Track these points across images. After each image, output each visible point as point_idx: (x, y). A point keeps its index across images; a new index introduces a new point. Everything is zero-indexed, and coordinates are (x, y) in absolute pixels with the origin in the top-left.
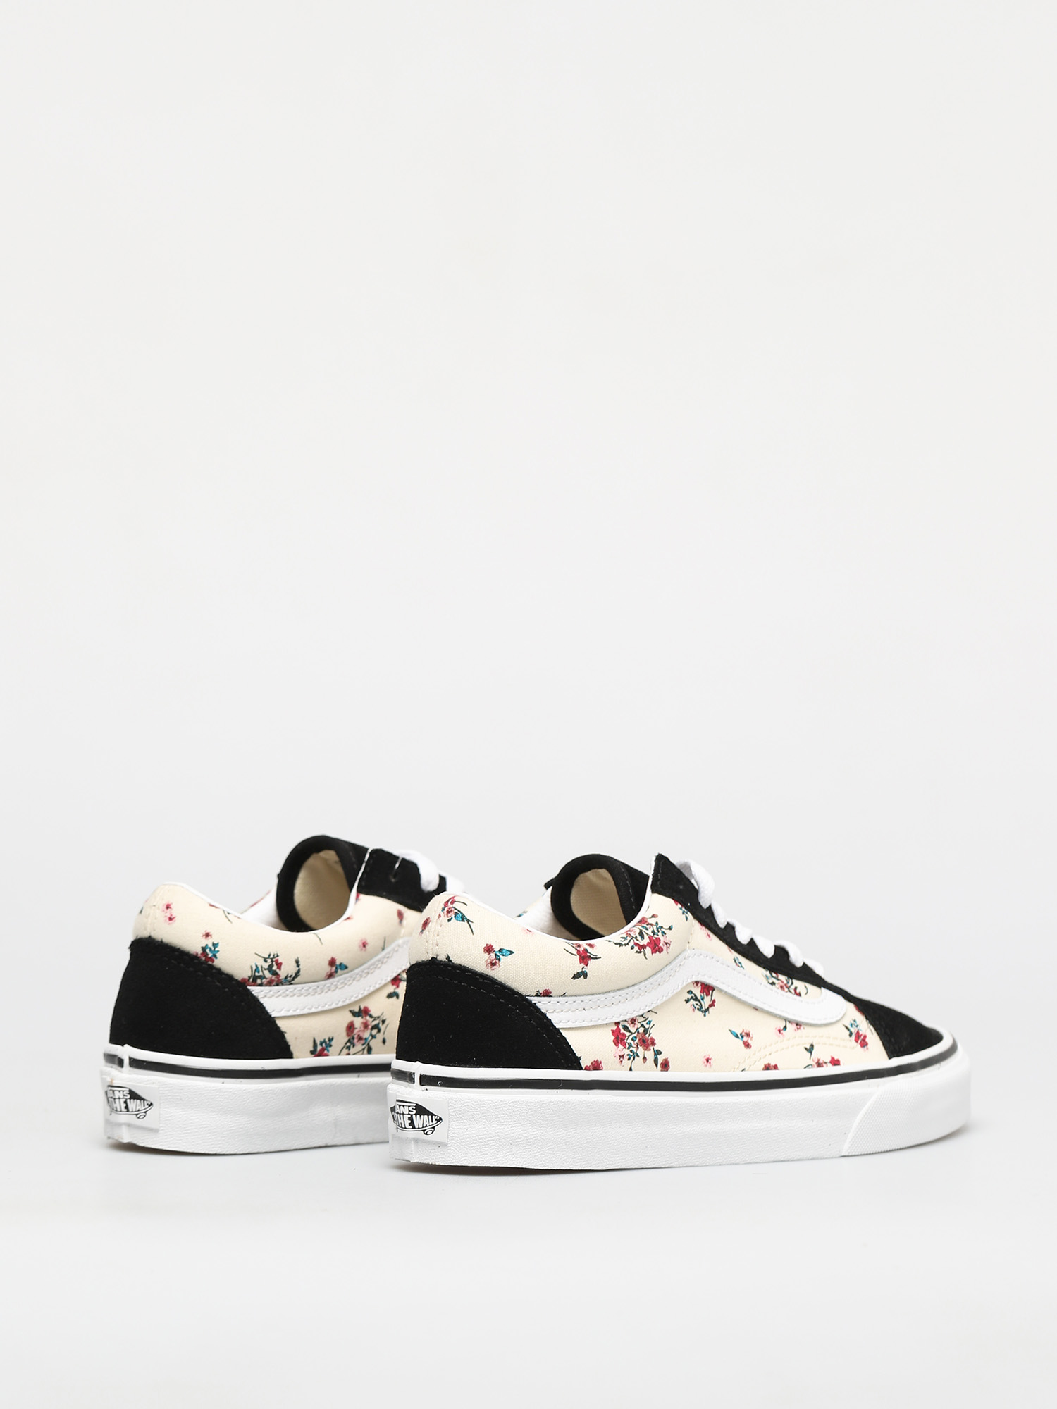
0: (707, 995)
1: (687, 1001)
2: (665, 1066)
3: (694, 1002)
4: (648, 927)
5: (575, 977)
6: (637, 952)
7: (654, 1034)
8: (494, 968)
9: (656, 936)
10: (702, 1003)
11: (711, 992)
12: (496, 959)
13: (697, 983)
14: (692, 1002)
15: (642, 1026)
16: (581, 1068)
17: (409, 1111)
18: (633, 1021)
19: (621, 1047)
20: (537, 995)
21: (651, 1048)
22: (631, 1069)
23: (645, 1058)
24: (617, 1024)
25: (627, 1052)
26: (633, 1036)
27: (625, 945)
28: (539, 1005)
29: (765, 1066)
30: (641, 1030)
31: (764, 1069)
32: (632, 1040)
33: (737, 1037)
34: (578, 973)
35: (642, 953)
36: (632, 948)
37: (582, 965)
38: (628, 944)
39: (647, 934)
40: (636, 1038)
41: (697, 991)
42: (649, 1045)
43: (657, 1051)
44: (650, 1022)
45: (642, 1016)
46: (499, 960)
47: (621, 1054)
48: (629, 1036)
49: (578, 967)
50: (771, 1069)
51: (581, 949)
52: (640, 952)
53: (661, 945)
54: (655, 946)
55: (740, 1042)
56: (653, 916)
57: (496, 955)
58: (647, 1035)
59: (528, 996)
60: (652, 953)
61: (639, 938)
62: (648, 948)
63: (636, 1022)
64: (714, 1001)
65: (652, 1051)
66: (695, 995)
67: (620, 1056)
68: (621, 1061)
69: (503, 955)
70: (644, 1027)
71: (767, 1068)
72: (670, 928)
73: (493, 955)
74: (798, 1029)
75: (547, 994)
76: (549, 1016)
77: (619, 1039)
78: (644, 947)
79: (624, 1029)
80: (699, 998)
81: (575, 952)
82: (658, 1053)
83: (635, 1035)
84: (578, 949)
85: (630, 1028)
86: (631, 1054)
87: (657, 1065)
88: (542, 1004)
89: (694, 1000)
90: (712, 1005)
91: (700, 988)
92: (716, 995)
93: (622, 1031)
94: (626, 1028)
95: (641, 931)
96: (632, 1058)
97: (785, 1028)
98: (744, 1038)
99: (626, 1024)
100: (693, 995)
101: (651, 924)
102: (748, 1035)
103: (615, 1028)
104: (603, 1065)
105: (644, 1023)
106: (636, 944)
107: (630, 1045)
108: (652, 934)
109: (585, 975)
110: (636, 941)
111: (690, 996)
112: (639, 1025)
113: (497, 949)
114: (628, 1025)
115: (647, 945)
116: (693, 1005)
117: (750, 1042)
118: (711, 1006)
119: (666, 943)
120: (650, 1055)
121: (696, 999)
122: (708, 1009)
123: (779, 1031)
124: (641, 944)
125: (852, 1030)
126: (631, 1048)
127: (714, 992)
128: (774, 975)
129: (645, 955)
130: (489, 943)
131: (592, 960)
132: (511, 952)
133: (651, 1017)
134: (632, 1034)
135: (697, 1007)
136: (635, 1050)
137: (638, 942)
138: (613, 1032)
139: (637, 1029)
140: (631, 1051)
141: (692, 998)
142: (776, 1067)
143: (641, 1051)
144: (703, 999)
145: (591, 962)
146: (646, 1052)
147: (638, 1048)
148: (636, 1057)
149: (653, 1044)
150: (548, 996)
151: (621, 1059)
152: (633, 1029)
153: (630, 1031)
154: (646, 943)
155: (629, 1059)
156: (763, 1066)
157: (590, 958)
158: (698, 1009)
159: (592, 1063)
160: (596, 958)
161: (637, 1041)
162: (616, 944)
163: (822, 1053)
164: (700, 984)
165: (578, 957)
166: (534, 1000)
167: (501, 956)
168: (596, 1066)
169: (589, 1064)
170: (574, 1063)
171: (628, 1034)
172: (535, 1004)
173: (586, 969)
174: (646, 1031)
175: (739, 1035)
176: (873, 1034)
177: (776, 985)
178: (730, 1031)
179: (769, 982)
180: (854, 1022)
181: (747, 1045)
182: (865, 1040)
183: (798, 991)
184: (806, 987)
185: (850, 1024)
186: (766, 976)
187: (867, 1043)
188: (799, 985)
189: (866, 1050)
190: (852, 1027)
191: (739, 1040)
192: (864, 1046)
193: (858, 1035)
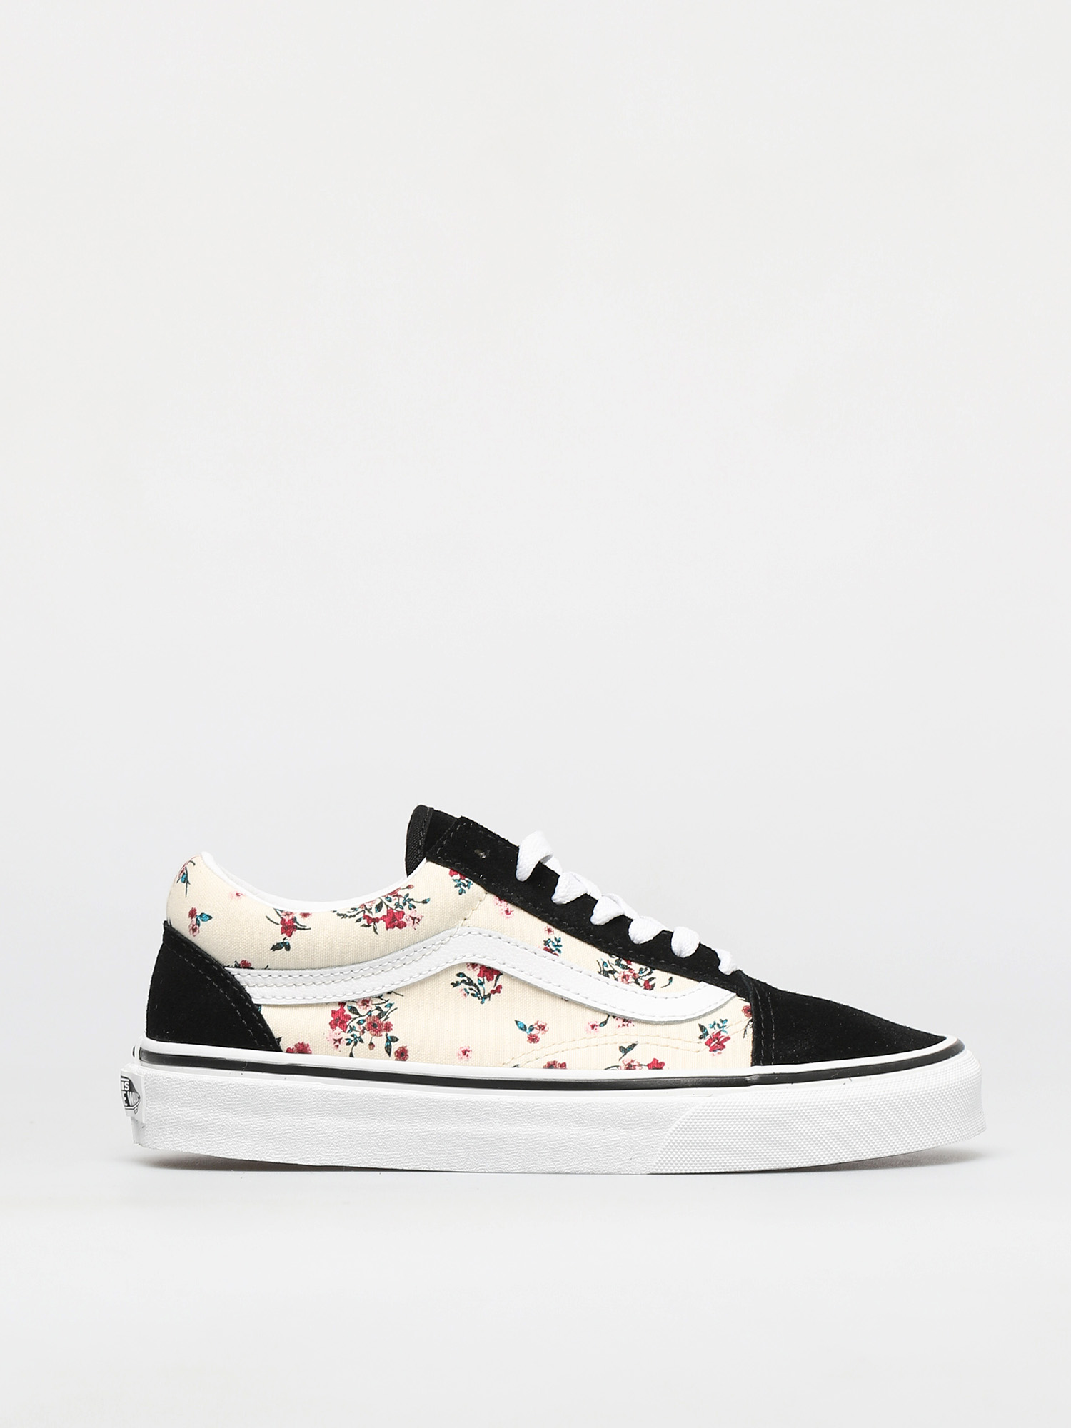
0: (488, 980)
1: (455, 985)
2: (402, 1054)
3: (467, 987)
4: (393, 898)
5: (276, 948)
6: (364, 926)
7: (392, 1018)
8: (195, 934)
9: (399, 909)
10: (480, 988)
11: (495, 976)
12: (196, 924)
13: (474, 965)
14: (463, 985)
15: (378, 1008)
16: (280, 1050)
17: (125, 1087)
18: (365, 1002)
19: (338, 1029)
20: (237, 966)
21: (384, 1034)
22: (351, 1055)
23: (371, 1045)
24: (342, 1004)
25: (347, 1036)
26: (361, 1018)
27: (350, 917)
28: (238, 977)
29: (548, 1063)
30: (376, 1013)
31: (544, 1067)
32: (359, 1023)
33: (524, 1028)
34: (278, 944)
35: (372, 928)
36: (359, 920)
37: (284, 935)
38: (354, 916)
39: (387, 906)
40: (364, 1021)
41: (473, 975)
42: (381, 1030)
43: (391, 1037)
44: (391, 1005)
45: (379, 997)
46: (199, 925)
47: (337, 1038)
48: (355, 1019)
49: (280, 938)
50: (556, 1068)
51: (287, 919)
52: (369, 926)
53: (404, 920)
54: (394, 920)
55: (525, 1035)
56: (408, 887)
57: (197, 920)
58: (382, 1020)
59: (228, 966)
60: (387, 928)
61: (373, 910)
62: (381, 922)
63: (370, 1004)
64: (500, 987)
65: (384, 1039)
66: (469, 979)
67: (335, 1040)
68: (338, 1046)
69: (202, 920)
70: (381, 1010)
71: (551, 1066)
72: (425, 902)
73: (194, 919)
74: (623, 1025)
75: (246, 965)
76: (248, 990)
77: (339, 1020)
78: (376, 920)
79: (350, 1011)
80: (475, 981)
81: (278, 920)
82: (395, 1039)
83: (364, 1018)
84: (284, 917)
85: (359, 1010)
86: (352, 1038)
87: (389, 1054)
88: (241, 976)
89: (466, 984)
90: (497, 990)
91: (478, 972)
92: (501, 981)
93: (347, 1012)
94: (353, 1010)
95: (381, 902)
96: (353, 1044)
97: (604, 1023)
98: (533, 1033)
99: (354, 1005)
100: (465, 979)
101: (399, 896)
102: (542, 1028)
103: (337, 1008)
104: (311, 1048)
105: (382, 1007)
106: (365, 917)
107: (353, 1029)
108: (394, 907)
109: (288, 948)
110: (367, 913)
111: (460, 979)
112: (374, 1007)
113: (198, 914)
114: (357, 1007)
115: (381, 919)
116: (466, 990)
117: (539, 1036)
118: (493, 992)
119: (413, 919)
120: (380, 1041)
121: (470, 983)
122: (489, 996)
123: (593, 1027)
124: (373, 917)
125: (711, 1031)
126: (353, 1032)
127: (500, 977)
128: (623, 962)
129: (375, 930)
130: (194, 907)
131: (298, 931)
132: (210, 918)
133: (392, 999)
134: (360, 1016)
135: (473, 992)
136: (358, 1035)
137: (370, 915)
138: (333, 1012)
139: (370, 1011)
140: (353, 1036)
141: (463, 982)
142: (563, 1066)
143: (367, 1036)
144: (481, 984)
145: (296, 933)
146: (374, 1037)
147: (363, 1032)
148: (359, 1043)
149: (388, 1028)
150: (248, 968)
151: (338, 1043)
152: (362, 1011)
153: (358, 1013)
154: (379, 917)
155: (348, 1044)
156: (546, 1063)
157: (296, 928)
158: (473, 995)
159: (296, 1046)
160: (304, 929)
161: (364, 1025)
162: (339, 915)
163: (641, 1055)
164: (478, 967)
165: (281, 926)
166: (234, 971)
167: (201, 922)
168: (302, 1049)
169: (292, 1046)
170: (271, 1043)
171: (353, 1016)
172: (233, 976)
173: (288, 940)
174: (382, 1014)
175: (528, 1027)
176: (744, 1037)
177: (616, 975)
178: (516, 1022)
179: (604, 971)
180: (722, 1022)
181: (533, 1039)
182: (724, 1044)
183: (651, 983)
184: (671, 979)
185: (713, 1024)
186: (604, 962)
187: (724, 1047)
188: (660, 976)
189: (716, 1053)
190: (713, 1027)
191: (524, 1032)
192: (714, 1051)
193: (716, 1036)
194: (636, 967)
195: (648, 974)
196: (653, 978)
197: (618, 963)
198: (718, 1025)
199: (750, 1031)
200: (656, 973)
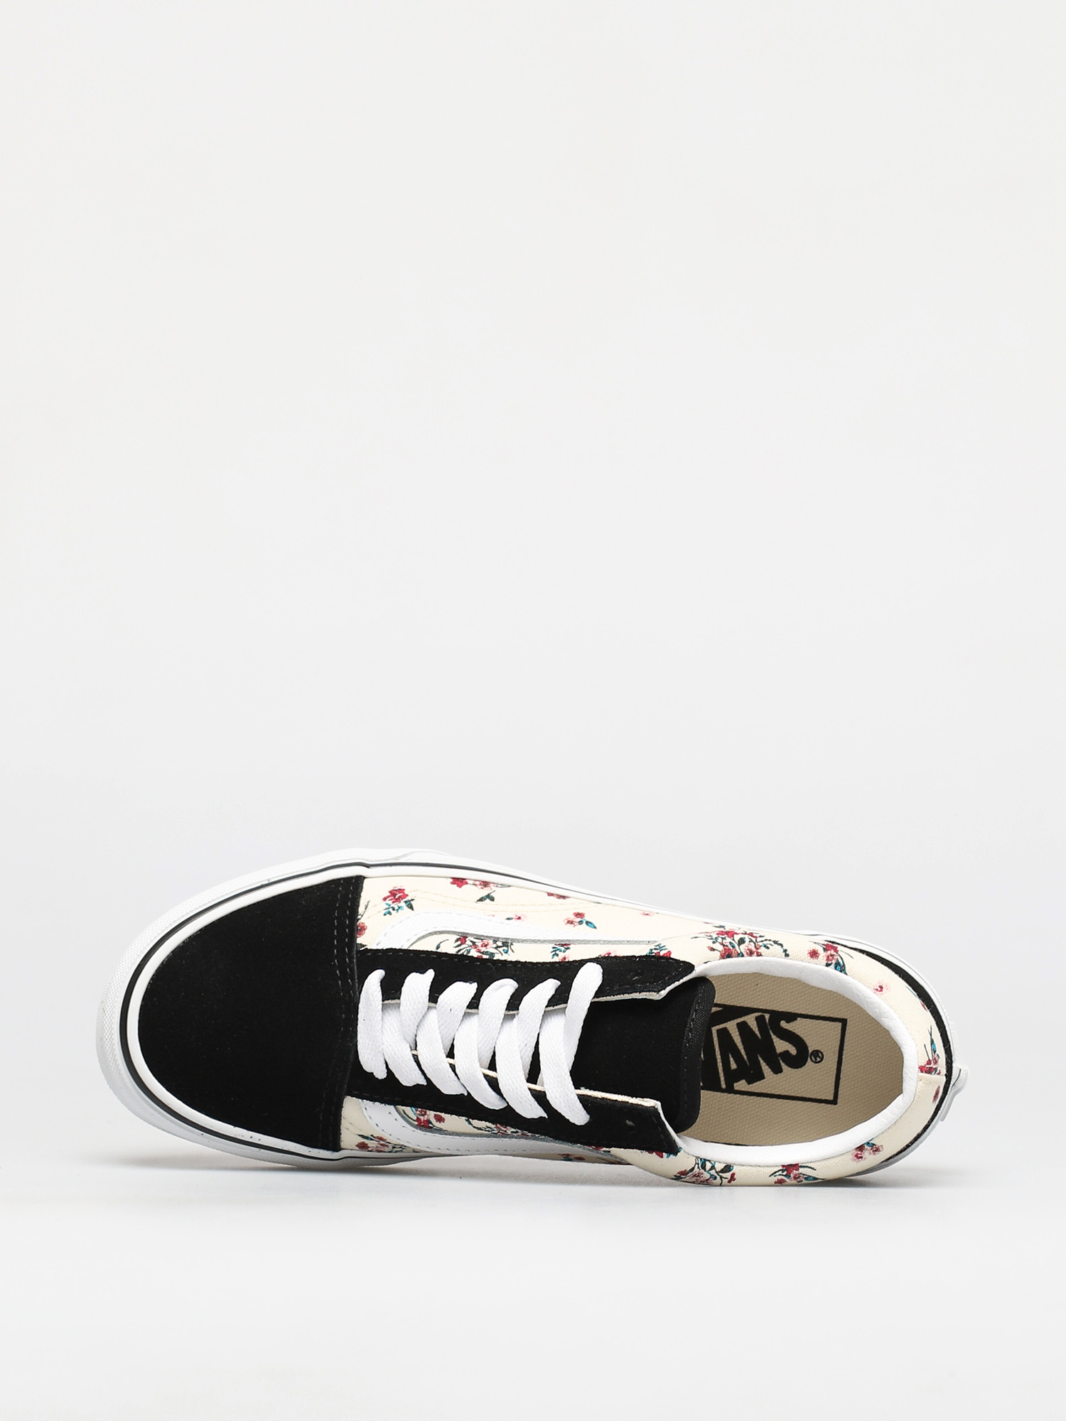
4: (728, 944)
27: (770, 940)
33: (587, 923)
38: (766, 940)
39: (733, 940)
55: (587, 918)
56: (713, 949)
101: (722, 944)
102: (570, 922)
110: (754, 939)
163: (474, 891)
175: (584, 923)
176: (368, 902)
177: (495, 946)
178: (595, 928)
179: (507, 946)
180: (390, 913)
181: (579, 915)
182: (389, 894)
183: (459, 943)
184: (438, 947)
185: (399, 910)
186: (506, 953)
187: (390, 892)
188: (449, 947)
189: (399, 888)
190: (399, 908)
191: (588, 920)
192: (400, 890)
193: (398, 900)
194: (474, 953)
195: (461, 950)
196: (456, 947)
197: (492, 955)
198: (394, 909)
199: (361, 909)
200: (453, 951)
